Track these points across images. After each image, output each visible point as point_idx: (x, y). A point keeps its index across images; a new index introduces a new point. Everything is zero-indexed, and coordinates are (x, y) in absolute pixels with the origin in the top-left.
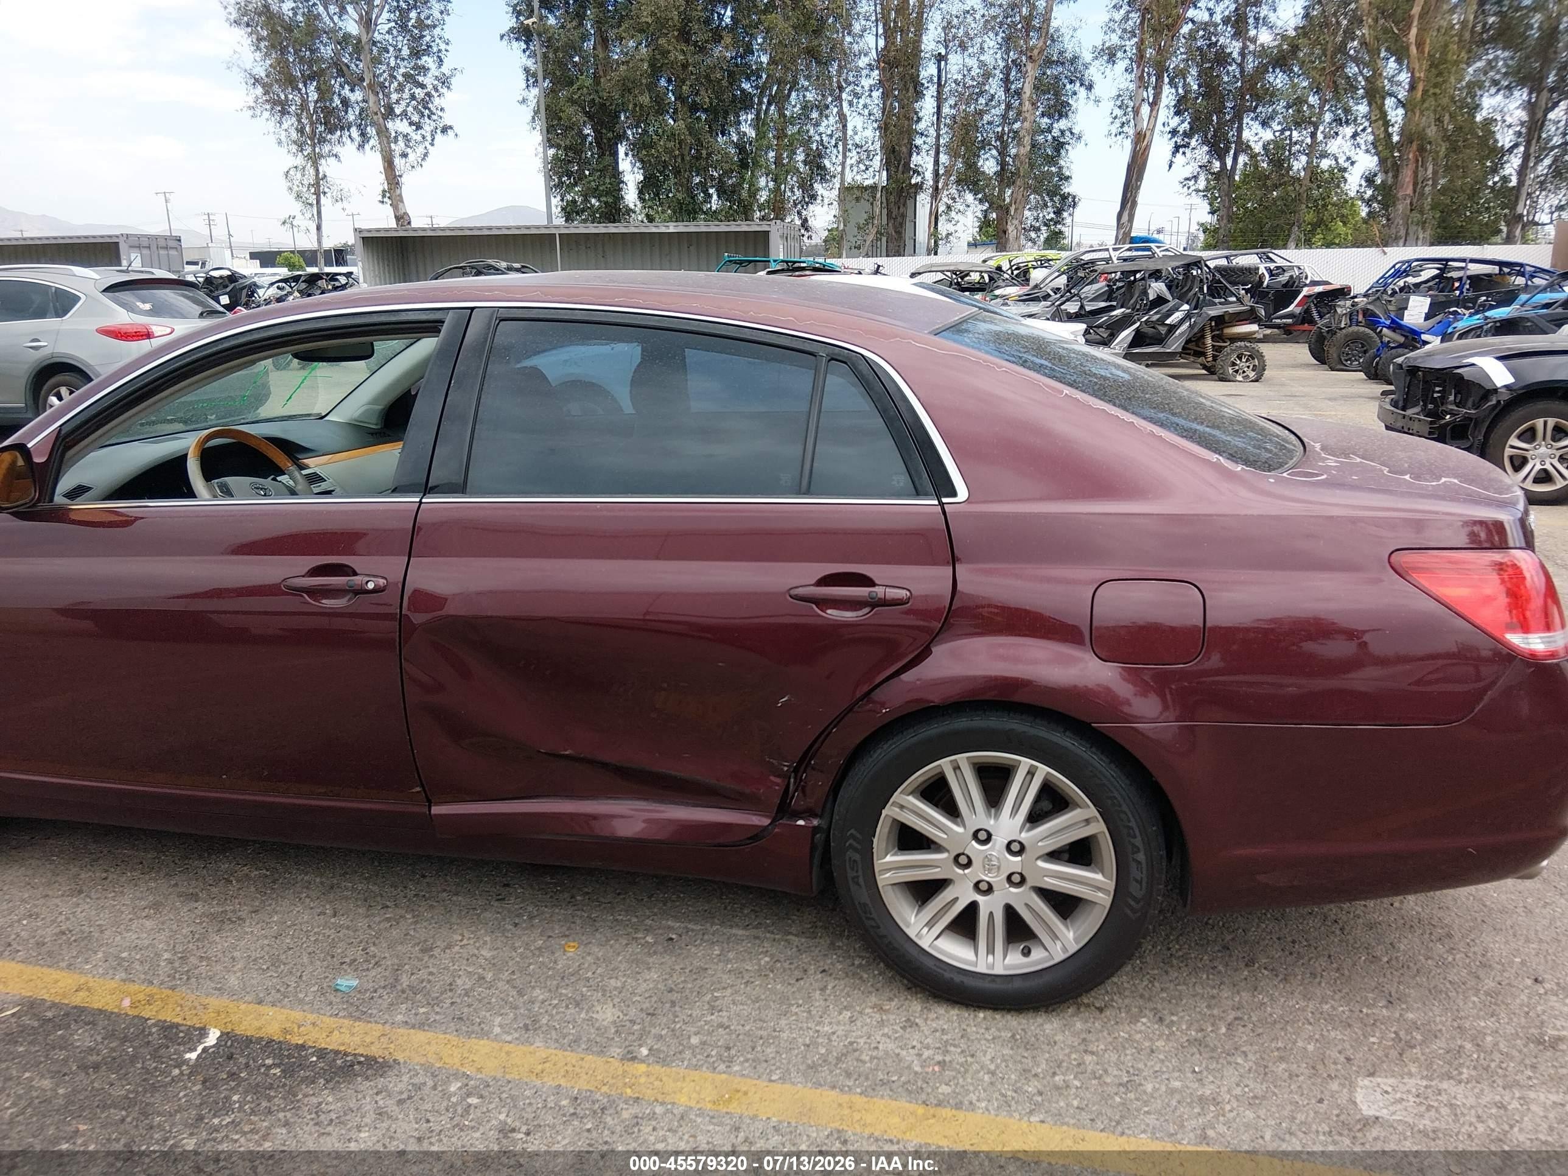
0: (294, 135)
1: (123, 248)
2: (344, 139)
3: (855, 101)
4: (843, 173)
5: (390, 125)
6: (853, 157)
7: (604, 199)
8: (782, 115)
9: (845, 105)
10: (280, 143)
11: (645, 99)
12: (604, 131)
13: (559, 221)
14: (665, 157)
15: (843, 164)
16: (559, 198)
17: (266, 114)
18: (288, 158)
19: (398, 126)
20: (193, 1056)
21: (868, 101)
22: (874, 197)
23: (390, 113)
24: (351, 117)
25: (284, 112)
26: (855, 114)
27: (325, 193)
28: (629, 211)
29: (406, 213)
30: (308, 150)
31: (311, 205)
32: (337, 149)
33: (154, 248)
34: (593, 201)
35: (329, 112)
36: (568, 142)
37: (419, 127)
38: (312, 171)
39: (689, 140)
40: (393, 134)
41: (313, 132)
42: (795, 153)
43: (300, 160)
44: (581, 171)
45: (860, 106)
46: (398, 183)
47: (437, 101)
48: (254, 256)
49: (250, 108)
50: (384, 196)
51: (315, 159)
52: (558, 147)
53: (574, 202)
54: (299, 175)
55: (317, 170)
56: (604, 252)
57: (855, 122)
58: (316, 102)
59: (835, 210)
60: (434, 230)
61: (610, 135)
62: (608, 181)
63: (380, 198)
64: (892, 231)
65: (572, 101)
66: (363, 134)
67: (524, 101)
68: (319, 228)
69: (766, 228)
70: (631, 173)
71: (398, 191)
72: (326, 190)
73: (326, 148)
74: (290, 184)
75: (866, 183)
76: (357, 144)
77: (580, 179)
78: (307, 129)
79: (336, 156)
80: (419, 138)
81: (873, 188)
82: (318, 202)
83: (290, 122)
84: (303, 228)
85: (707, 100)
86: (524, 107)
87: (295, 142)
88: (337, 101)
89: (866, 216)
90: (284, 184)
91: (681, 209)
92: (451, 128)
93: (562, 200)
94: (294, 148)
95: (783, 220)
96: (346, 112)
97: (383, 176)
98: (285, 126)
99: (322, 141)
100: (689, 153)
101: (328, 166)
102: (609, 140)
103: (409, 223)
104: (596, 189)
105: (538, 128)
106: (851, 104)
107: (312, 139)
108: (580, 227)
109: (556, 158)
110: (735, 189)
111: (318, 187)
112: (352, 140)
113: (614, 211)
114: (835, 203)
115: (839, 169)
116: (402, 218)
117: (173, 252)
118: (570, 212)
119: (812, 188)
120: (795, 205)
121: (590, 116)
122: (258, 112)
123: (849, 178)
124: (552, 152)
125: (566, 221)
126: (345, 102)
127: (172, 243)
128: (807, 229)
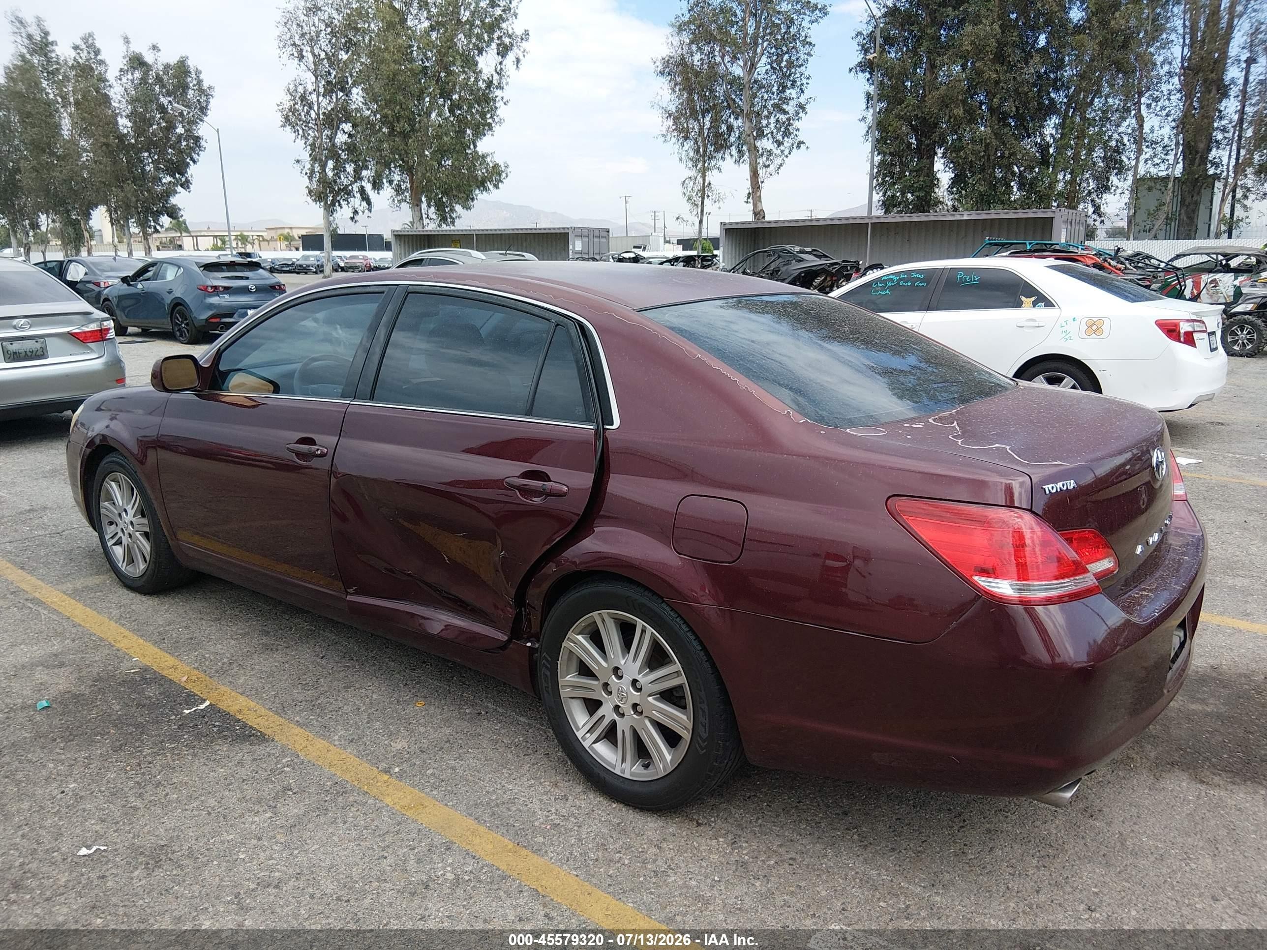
0: (691, 154)
1: (571, 236)
2: (726, 156)
3: (1154, 104)
4: (1136, 166)
5: (758, 144)
6: (1148, 152)
7: (917, 194)
8: (1083, 118)
9: (1143, 107)
10: (681, 159)
11: (959, 111)
12: (923, 139)
13: (878, 212)
14: (971, 158)
15: (1137, 159)
16: (881, 194)
17: (674, 140)
18: (686, 171)
19: (765, 144)
20: (187, 712)
21: (1167, 103)
22: (1166, 187)
23: (761, 135)
24: (732, 139)
25: (686, 138)
26: (1153, 115)
27: (708, 196)
28: (938, 202)
29: (762, 210)
30: (700, 165)
31: (697, 205)
32: (720, 163)
33: (591, 237)
34: (909, 195)
35: (718, 135)
36: (892, 150)
37: (779, 144)
38: (701, 181)
39: (995, 143)
40: (761, 151)
41: (705, 151)
42: (1094, 151)
43: (693, 173)
44: (902, 172)
45: (1158, 109)
46: (759, 188)
47: (796, 124)
48: (679, 242)
49: (663, 135)
50: (748, 198)
51: (704, 172)
52: (884, 154)
53: (894, 196)
54: (692, 183)
55: (704, 180)
56: (909, 236)
57: (1151, 122)
58: (709, 129)
59: (1126, 198)
60: (811, 220)
61: (928, 142)
62: (921, 179)
63: (745, 199)
64: (1184, 216)
65: (899, 117)
66: (739, 151)
67: (864, 119)
68: (701, 222)
69: (1049, 215)
70: (943, 172)
71: (758, 194)
72: (710, 194)
73: (713, 163)
74: (685, 191)
75: (1161, 174)
76: (734, 159)
77: (900, 178)
78: (701, 150)
79: (718, 168)
80: (779, 152)
81: (1166, 179)
82: (703, 203)
83: (689, 145)
84: (690, 222)
85: (1014, 109)
86: (863, 123)
87: (691, 160)
88: (724, 128)
89: (1156, 204)
90: (681, 190)
91: (982, 199)
92: (803, 143)
93: (884, 196)
94: (690, 164)
95: (1075, 208)
96: (730, 136)
97: (749, 182)
98: (686, 147)
99: (711, 158)
100: (995, 153)
101: (712, 176)
102: (928, 145)
103: (764, 217)
104: (912, 186)
105: (870, 139)
106: (1149, 106)
107: (703, 156)
108: (895, 217)
109: (882, 164)
110: (1033, 183)
111: (703, 193)
112: (732, 156)
113: (926, 202)
114: (1127, 192)
115: (1133, 163)
116: (758, 214)
117: (603, 240)
118: (888, 205)
119: (1108, 179)
120: (1090, 193)
121: (914, 129)
122: (668, 138)
123: (1142, 171)
124: (878, 159)
125: (885, 213)
126: (730, 128)
127: (604, 234)
128: (1100, 215)
